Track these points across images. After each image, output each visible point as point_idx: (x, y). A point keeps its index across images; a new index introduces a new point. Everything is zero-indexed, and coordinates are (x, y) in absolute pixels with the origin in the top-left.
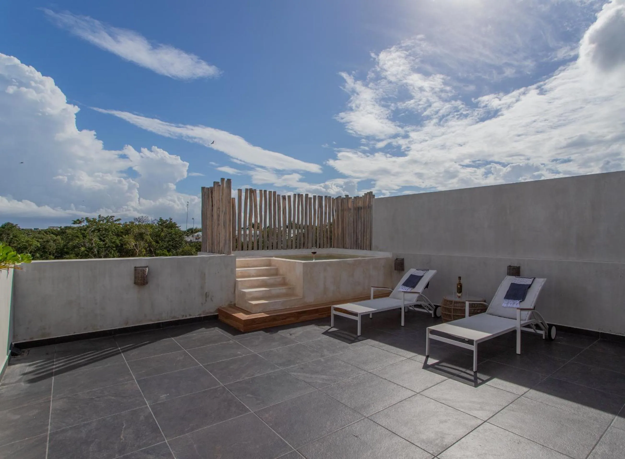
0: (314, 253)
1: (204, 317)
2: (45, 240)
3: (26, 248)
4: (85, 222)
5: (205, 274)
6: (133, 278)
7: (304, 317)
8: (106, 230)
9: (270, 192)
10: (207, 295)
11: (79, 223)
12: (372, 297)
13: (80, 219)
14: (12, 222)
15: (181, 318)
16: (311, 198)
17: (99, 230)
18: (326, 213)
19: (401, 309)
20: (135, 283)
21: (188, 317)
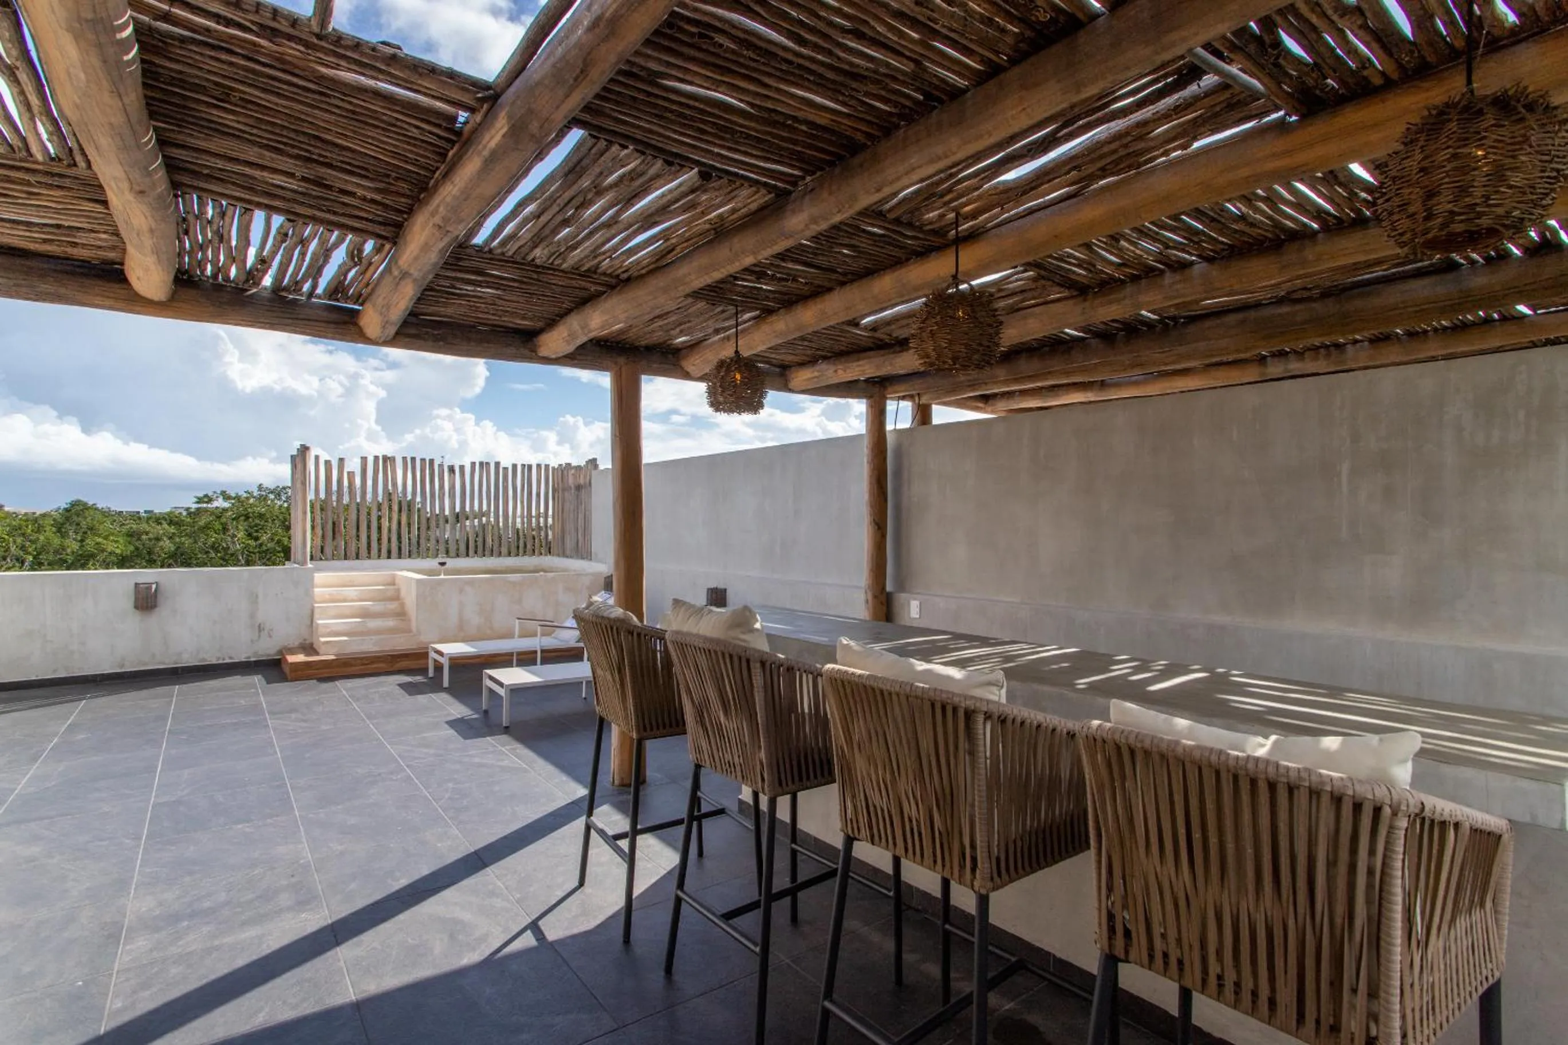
0: (443, 564)
1: (255, 662)
2: (151, 536)
3: (92, 556)
4: (221, 499)
5: (257, 596)
6: (133, 599)
7: (404, 664)
8: (261, 516)
9: (423, 460)
10: (260, 628)
11: (207, 502)
12: (517, 633)
13: (210, 494)
14: (84, 499)
15: (214, 662)
16: (506, 469)
17: (247, 517)
18: (538, 495)
19: (536, 652)
20: (136, 607)
21: (228, 661)
